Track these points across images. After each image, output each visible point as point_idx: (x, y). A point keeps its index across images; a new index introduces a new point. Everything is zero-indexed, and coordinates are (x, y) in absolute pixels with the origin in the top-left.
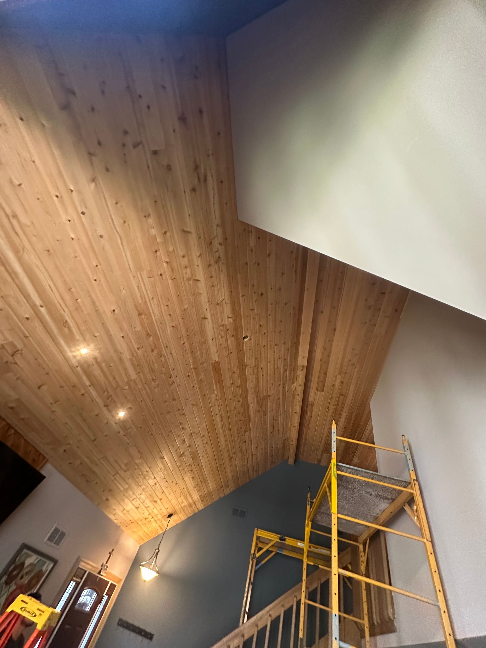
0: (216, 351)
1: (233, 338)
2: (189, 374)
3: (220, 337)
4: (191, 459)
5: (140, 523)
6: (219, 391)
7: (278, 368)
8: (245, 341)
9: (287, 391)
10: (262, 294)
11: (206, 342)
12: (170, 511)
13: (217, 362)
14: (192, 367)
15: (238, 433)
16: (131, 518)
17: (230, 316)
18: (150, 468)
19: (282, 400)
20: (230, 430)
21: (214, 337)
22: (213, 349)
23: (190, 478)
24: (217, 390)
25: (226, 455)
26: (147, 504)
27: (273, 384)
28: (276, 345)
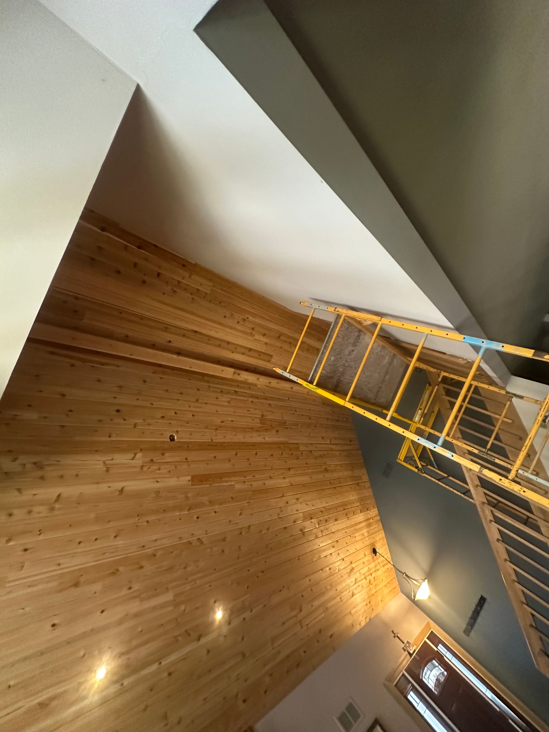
0: (176, 479)
1: (167, 455)
2: (196, 516)
3: (158, 471)
4: (312, 520)
5: (373, 591)
6: (233, 479)
7: (229, 402)
8: (177, 439)
9: (264, 394)
10: (118, 411)
11: (157, 492)
12: (369, 551)
13: (192, 478)
14: (188, 513)
15: (297, 459)
16: (365, 603)
17: (133, 455)
18: (307, 576)
19: (272, 401)
20: (289, 469)
21: (155, 480)
22: (172, 482)
23: (335, 523)
24: (231, 481)
25: (321, 476)
26: (352, 582)
27: (248, 410)
28: (197, 400)
